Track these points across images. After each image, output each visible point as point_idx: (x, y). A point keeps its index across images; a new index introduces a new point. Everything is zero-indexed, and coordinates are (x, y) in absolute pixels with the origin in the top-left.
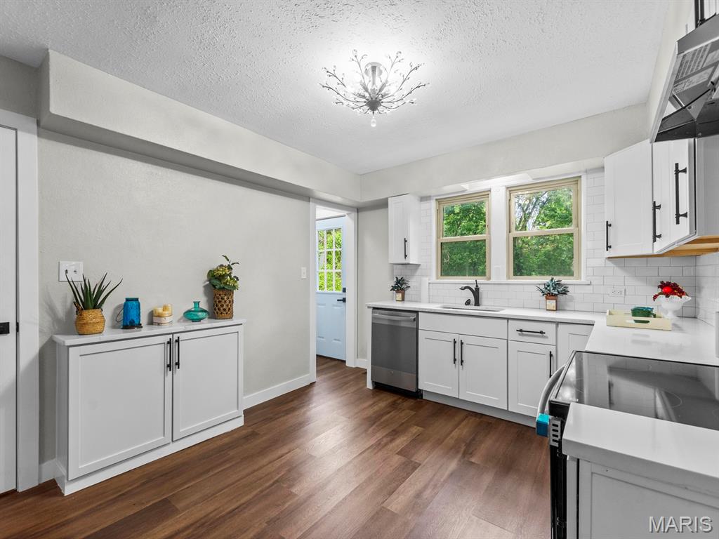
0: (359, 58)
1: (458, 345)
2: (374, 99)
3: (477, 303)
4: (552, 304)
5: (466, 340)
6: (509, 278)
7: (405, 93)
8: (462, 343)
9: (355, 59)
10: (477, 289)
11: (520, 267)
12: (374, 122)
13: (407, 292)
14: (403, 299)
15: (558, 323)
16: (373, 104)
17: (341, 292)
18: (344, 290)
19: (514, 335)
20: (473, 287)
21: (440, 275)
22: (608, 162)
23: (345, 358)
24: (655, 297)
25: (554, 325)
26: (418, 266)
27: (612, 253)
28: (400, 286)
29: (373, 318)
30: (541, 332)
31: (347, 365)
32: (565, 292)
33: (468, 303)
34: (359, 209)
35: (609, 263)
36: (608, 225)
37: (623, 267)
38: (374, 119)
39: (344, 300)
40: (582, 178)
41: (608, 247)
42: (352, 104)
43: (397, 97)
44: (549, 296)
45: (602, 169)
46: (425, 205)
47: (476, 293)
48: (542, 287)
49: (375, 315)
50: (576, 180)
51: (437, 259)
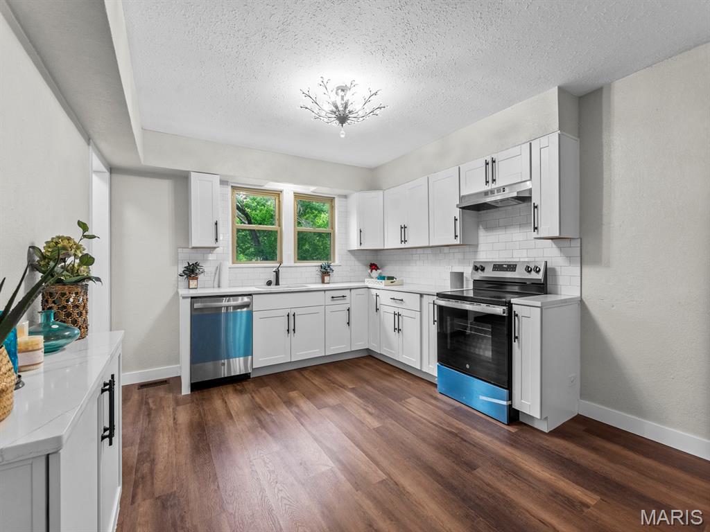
0: (325, 82)
1: (291, 318)
2: (342, 115)
3: (277, 283)
5: (297, 312)
6: (295, 262)
7: (368, 111)
8: (294, 315)
9: (322, 84)
11: (303, 255)
12: (343, 134)
13: (199, 279)
15: (350, 289)
16: (343, 119)
19: (329, 301)
21: (235, 259)
25: (349, 291)
30: (344, 296)
33: (269, 283)
36: (360, 231)
37: (354, 256)
38: (343, 131)
40: (335, 198)
41: (361, 244)
42: (326, 120)
43: (361, 113)
47: (277, 273)
49: (196, 306)
50: (332, 200)
51: (233, 244)
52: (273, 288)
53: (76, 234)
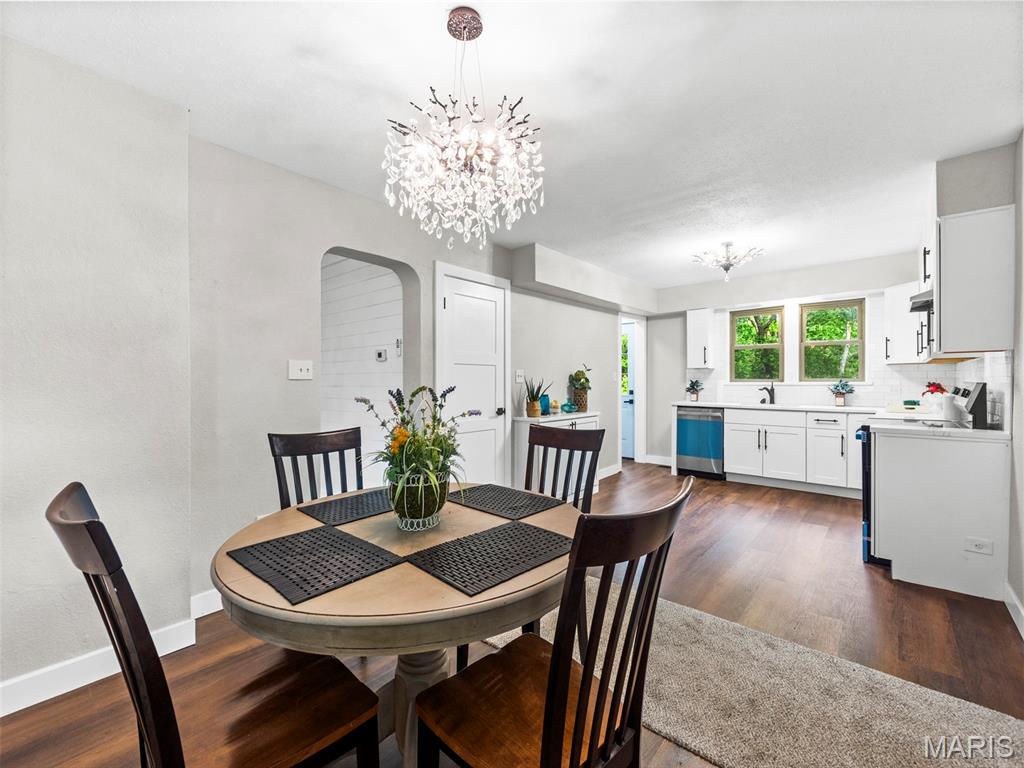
1: (762, 434)
3: (772, 400)
4: (840, 400)
5: (770, 429)
6: (800, 380)
8: (765, 432)
10: (772, 390)
13: (700, 394)
14: (697, 400)
15: (848, 413)
16: (727, 268)
17: (627, 393)
18: (631, 392)
19: (812, 423)
20: (769, 388)
21: (734, 376)
22: (888, 291)
23: (633, 454)
24: (923, 394)
25: (845, 415)
26: (713, 370)
27: (890, 361)
28: (694, 388)
29: (678, 415)
30: (836, 421)
31: (636, 460)
32: (851, 391)
33: (763, 401)
34: (648, 318)
35: (889, 368)
36: (887, 340)
37: (899, 372)
39: (631, 402)
40: (866, 300)
41: (887, 357)
44: (838, 394)
45: (883, 293)
46: (719, 316)
47: (771, 392)
48: (832, 388)
49: (680, 412)
50: (861, 302)
51: (731, 364)
52: (767, 405)
53: (584, 369)
